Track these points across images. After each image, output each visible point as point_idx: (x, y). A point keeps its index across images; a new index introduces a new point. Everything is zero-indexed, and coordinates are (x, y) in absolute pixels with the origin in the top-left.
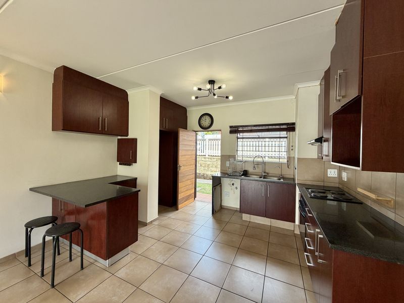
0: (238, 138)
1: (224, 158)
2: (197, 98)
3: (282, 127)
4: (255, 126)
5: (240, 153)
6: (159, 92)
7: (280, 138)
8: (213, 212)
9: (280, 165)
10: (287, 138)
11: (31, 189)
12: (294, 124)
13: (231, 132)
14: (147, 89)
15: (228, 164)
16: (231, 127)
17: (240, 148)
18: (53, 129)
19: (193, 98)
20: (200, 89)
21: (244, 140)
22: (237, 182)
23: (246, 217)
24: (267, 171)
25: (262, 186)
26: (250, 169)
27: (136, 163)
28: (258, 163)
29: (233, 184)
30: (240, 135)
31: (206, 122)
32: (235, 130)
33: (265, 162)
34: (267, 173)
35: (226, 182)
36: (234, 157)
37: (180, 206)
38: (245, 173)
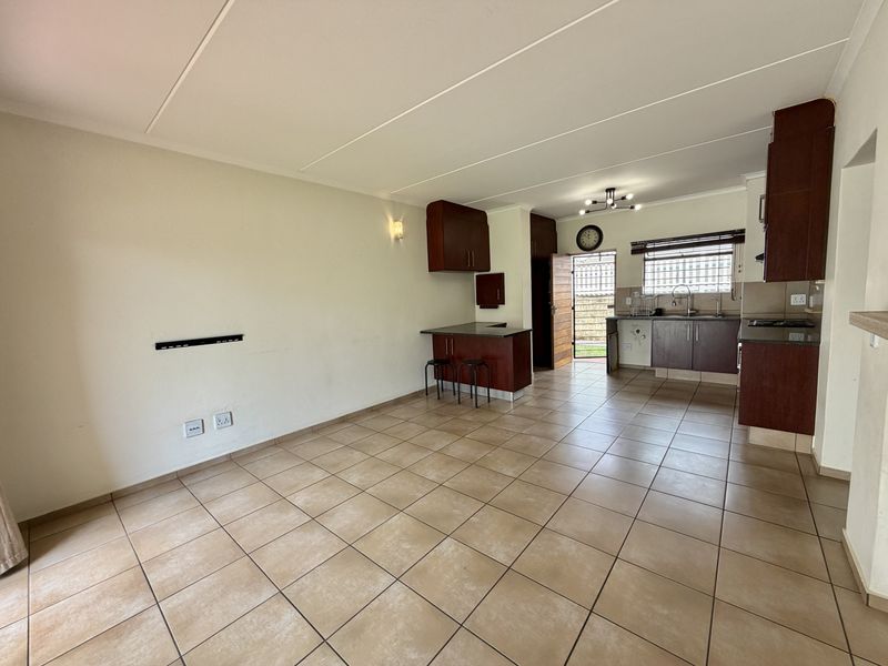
0: (645, 260)
1: (620, 293)
2: (588, 212)
3: (724, 237)
4: (674, 239)
5: (648, 283)
6: (529, 208)
7: (720, 254)
8: (609, 371)
9: (719, 296)
10: (731, 253)
11: (422, 332)
12: (743, 231)
13: (634, 252)
14: (517, 208)
15: (628, 301)
16: (633, 244)
17: (648, 276)
18: (432, 269)
19: (582, 212)
20: (595, 202)
21: (656, 262)
22: (646, 326)
23: (660, 373)
24: (696, 307)
25: (686, 326)
26: (668, 306)
27: (503, 303)
28: (681, 297)
29: (638, 331)
30: (651, 255)
31: (591, 238)
32: (639, 249)
33: (693, 295)
34: (697, 311)
35: (626, 328)
36: (640, 289)
37: (556, 364)
38: (659, 312)
